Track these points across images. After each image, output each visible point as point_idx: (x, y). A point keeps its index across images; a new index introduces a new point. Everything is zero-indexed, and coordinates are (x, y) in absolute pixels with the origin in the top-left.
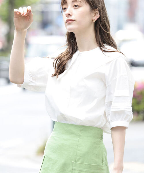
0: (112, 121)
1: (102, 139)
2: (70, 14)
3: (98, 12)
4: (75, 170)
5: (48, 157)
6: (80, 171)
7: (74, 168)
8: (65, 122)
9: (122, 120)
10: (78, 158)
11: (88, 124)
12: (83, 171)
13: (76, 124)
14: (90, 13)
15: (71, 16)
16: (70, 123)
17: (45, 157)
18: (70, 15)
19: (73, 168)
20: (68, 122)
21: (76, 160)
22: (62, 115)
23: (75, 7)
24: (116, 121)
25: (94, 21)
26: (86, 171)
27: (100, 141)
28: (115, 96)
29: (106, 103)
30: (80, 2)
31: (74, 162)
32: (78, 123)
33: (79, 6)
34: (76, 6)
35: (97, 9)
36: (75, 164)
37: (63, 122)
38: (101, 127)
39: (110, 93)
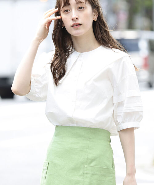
2: (77, 17)
4: (86, 174)
6: (92, 174)
7: (86, 172)
10: (89, 161)
11: (98, 127)
13: (85, 126)
16: (77, 126)
17: (50, 163)
19: (84, 172)
20: (75, 125)
21: (88, 163)
26: (99, 175)
32: (88, 125)
33: (84, 8)
36: (86, 167)
39: (119, 94)
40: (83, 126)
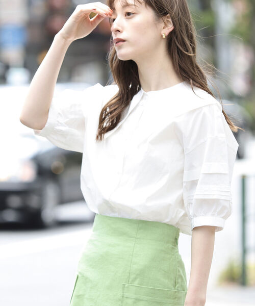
0: (195, 216)
1: (177, 244)
2: (120, 29)
3: (170, 20)
4: (127, 298)
5: (83, 276)
6: (136, 299)
7: (126, 294)
8: (112, 215)
9: (213, 215)
10: (132, 277)
11: (151, 218)
12: (142, 300)
13: (131, 218)
14: (155, 24)
15: (122, 32)
16: (120, 217)
17: (79, 276)
18: (119, 31)
19: (123, 295)
20: (117, 215)
21: (130, 280)
22: (106, 202)
23: (127, 17)
24: (203, 216)
25: (164, 37)
26: (147, 301)
27: (173, 248)
28: (204, 174)
29: (184, 184)
30: (135, 5)
31: (127, 285)
32: (134, 216)
33: (134, 14)
34: (128, 14)
35: (168, 15)
36: (127, 287)
37: (108, 215)
38: (174, 223)
39: (191, 167)
40: (127, 217)
